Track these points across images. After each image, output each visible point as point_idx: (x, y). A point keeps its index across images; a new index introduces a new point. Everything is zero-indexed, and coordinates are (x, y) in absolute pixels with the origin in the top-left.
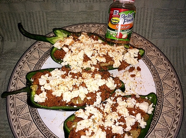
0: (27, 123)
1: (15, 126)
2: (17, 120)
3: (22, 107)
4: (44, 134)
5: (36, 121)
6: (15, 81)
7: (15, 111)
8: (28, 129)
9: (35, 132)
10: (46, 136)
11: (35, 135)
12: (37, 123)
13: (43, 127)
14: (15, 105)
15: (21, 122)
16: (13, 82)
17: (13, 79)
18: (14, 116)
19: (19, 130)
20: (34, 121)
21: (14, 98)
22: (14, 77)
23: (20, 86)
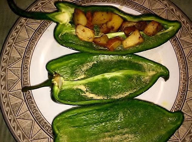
0: (17, 102)
1: (4, 103)
2: (7, 96)
3: (14, 82)
4: (34, 117)
5: (27, 101)
6: (9, 48)
7: (5, 85)
8: (18, 108)
9: (25, 113)
10: (36, 120)
11: (24, 116)
12: (28, 104)
13: (35, 109)
14: (6, 78)
15: (11, 99)
16: (7, 49)
17: (7, 46)
18: (4, 91)
19: (8, 108)
20: (25, 101)
21: (5, 70)
22: (9, 43)
23: (14, 56)
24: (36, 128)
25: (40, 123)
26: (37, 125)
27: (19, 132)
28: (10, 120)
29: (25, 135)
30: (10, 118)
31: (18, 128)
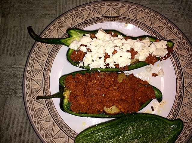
0: (40, 107)
1: (29, 108)
2: (31, 102)
3: (37, 90)
4: (55, 120)
5: (49, 106)
6: (32, 61)
7: (30, 93)
8: (41, 112)
9: (47, 116)
10: (56, 122)
11: (46, 119)
12: (50, 108)
13: (55, 113)
14: (31, 87)
15: (35, 105)
16: (31, 62)
17: (30, 59)
18: (29, 97)
19: (33, 112)
20: (47, 106)
21: (30, 80)
22: (32, 57)
23: (37, 68)
24: (57, 128)
25: (59, 124)
26: (57, 126)
27: (42, 132)
28: (35, 122)
29: (48, 135)
30: (35, 121)
31: (42, 129)
